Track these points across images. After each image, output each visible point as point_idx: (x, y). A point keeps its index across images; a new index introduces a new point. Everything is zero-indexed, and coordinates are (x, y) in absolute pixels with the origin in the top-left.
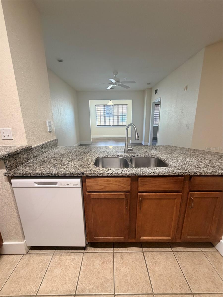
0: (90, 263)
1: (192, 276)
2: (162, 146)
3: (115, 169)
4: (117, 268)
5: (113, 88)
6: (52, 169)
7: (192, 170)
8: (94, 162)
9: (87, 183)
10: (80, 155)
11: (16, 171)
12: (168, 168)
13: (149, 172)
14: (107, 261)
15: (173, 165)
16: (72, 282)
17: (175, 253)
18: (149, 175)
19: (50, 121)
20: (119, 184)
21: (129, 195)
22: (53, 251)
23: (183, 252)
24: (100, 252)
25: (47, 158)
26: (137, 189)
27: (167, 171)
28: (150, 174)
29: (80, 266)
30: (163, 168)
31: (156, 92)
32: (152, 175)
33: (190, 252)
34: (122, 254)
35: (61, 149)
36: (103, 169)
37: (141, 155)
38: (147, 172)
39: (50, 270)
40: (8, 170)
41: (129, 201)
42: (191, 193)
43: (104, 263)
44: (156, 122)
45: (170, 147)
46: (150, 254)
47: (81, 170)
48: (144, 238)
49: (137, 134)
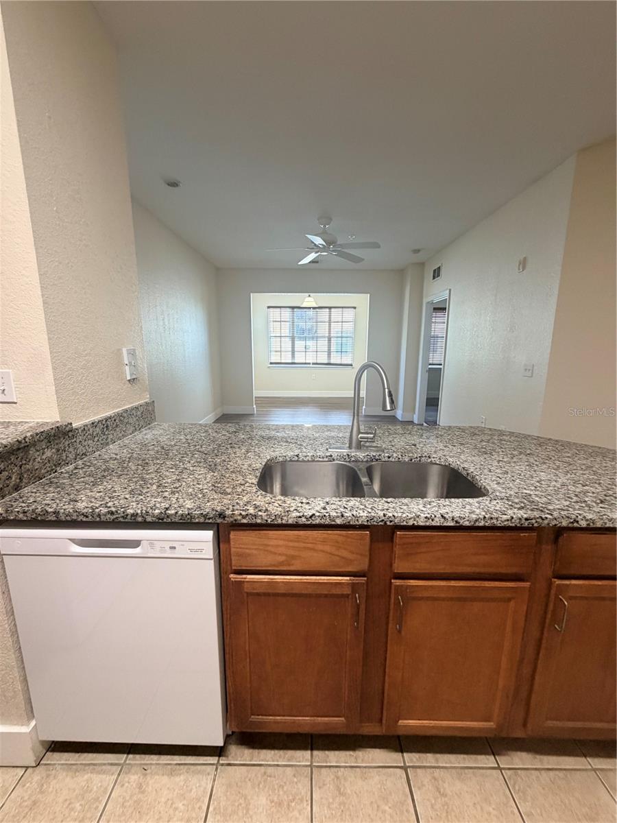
0: (237, 804)
2: (460, 428)
3: (321, 502)
5: (317, 262)
6: (127, 496)
7: (562, 509)
8: (258, 475)
9: (232, 546)
10: (216, 452)
11: (14, 504)
12: (485, 501)
13: (429, 516)
14: (291, 798)
15: (500, 492)
17: (507, 773)
18: (428, 524)
19: (134, 350)
20: (333, 550)
21: (365, 585)
22: (122, 758)
23: (534, 772)
24: (270, 765)
25: (116, 459)
26: (391, 565)
27: (484, 513)
28: (433, 520)
30: (470, 500)
31: (437, 273)
32: (438, 524)
34: (339, 774)
35: (162, 431)
36: (285, 502)
37: (400, 457)
38: (422, 515)
41: (363, 607)
42: (558, 582)
43: (280, 804)
45: (482, 430)
46: (429, 778)
47: (216, 502)
48: (410, 724)
49: (390, 393)
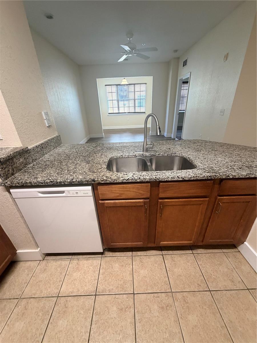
0: (109, 266)
1: (211, 275)
2: (189, 140)
3: (131, 174)
4: (136, 270)
6: (56, 175)
7: (224, 172)
8: (107, 164)
9: (99, 191)
10: (89, 156)
11: (13, 180)
12: (195, 170)
13: (173, 177)
14: (126, 264)
15: (201, 167)
16: (92, 284)
17: (196, 254)
18: (172, 180)
19: (47, 112)
20: (137, 191)
21: (149, 202)
23: (204, 254)
24: (119, 256)
25: (49, 161)
26: (158, 195)
27: (194, 175)
28: (174, 178)
29: (99, 269)
30: (189, 170)
31: (185, 63)
32: (176, 180)
33: (211, 254)
34: (141, 257)
35: (65, 148)
36: (117, 174)
37: (163, 154)
38: (170, 177)
39: (69, 274)
40: (3, 178)
41: (148, 209)
42: (219, 198)
43: (122, 266)
44: (182, 107)
45: (198, 141)
46: (170, 257)
47: (91, 176)
48: (164, 243)
49: (159, 128)
